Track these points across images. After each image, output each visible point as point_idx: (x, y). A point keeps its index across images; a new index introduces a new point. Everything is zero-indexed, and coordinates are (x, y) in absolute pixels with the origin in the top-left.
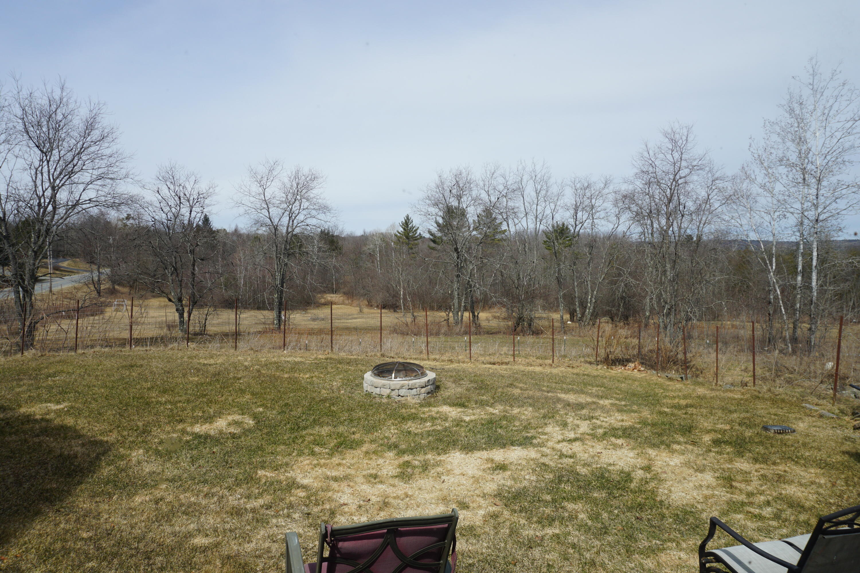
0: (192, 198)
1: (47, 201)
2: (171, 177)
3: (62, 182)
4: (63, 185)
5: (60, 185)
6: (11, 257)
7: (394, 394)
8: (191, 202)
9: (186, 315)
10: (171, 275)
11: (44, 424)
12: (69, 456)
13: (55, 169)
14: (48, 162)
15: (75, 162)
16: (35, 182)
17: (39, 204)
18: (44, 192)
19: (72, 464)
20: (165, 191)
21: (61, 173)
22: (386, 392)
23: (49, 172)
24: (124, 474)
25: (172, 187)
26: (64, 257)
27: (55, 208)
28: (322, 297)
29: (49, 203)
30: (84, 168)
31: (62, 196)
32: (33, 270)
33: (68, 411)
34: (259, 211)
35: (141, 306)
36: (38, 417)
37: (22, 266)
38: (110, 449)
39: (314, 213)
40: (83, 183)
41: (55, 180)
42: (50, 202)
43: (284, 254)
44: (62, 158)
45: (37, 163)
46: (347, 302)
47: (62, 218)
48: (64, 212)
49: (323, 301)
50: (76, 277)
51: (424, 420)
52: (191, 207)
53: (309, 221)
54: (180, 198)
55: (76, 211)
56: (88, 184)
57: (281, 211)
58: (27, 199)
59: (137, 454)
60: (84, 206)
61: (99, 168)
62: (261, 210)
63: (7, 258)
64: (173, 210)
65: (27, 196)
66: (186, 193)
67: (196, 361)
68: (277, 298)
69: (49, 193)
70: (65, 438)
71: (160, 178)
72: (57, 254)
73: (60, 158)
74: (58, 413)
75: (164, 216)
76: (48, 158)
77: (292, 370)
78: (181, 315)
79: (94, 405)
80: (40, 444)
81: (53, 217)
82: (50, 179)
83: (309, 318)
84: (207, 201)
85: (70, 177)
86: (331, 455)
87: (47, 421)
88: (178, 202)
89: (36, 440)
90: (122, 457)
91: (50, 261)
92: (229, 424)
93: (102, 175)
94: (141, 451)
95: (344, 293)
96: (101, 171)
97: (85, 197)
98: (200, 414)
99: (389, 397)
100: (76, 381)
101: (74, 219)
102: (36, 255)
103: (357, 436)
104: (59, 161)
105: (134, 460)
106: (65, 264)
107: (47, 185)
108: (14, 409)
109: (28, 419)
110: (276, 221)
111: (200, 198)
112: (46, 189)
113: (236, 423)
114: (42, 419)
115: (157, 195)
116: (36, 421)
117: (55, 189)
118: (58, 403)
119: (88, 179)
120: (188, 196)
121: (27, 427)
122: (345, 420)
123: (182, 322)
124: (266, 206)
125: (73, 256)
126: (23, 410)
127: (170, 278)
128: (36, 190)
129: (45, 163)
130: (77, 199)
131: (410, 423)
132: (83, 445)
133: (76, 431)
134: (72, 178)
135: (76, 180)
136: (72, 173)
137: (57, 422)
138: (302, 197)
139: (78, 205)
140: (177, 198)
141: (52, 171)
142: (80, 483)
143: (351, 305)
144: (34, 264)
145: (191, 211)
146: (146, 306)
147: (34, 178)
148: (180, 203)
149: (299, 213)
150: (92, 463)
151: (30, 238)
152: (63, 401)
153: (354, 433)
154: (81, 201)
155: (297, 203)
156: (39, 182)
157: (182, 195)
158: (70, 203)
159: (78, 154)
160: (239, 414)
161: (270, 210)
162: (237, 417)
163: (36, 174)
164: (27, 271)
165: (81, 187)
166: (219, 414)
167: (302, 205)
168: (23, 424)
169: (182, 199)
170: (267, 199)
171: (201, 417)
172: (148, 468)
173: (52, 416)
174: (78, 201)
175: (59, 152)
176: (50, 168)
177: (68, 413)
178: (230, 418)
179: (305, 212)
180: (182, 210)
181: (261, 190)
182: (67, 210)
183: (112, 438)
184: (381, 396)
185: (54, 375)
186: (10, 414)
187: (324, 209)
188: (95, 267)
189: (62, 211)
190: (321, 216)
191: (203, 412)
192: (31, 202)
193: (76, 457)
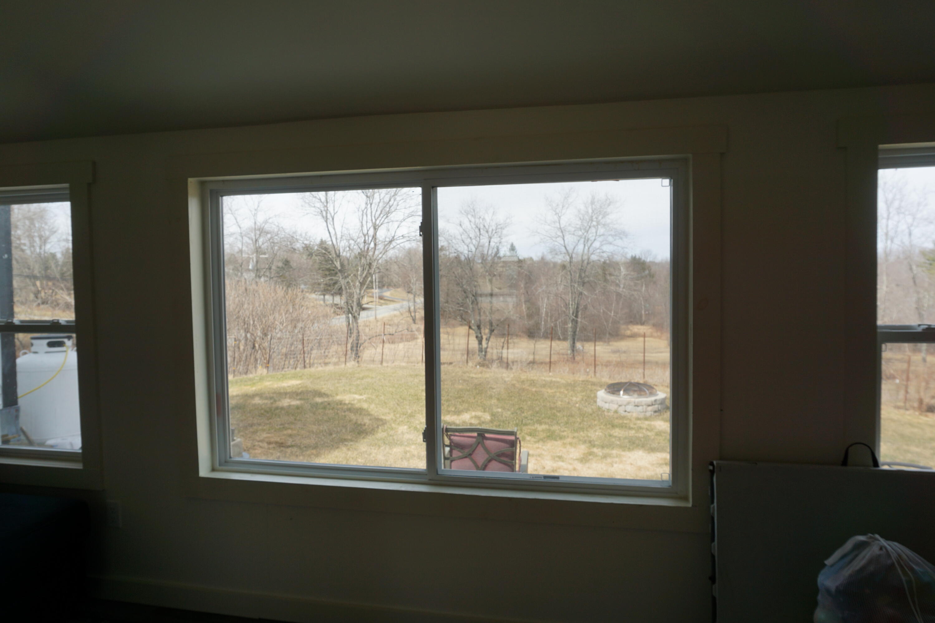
0: (490, 230)
1: (370, 239)
2: (472, 211)
3: (381, 222)
4: (381, 224)
5: (380, 224)
6: (343, 287)
7: (621, 410)
8: (490, 233)
9: (484, 342)
10: (472, 303)
11: (349, 406)
12: (361, 424)
13: (377, 210)
14: (371, 204)
15: (391, 203)
16: (362, 222)
17: (365, 242)
18: (368, 231)
19: (361, 428)
20: (466, 224)
21: (381, 213)
22: (614, 407)
23: (371, 213)
24: (391, 438)
25: (473, 220)
26: (388, 288)
27: (375, 245)
28: (628, 329)
29: (371, 241)
30: (398, 208)
31: (382, 234)
32: (359, 299)
33: (366, 400)
34: (554, 239)
35: (448, 333)
36: (347, 402)
37: (351, 295)
38: (386, 423)
39: (610, 239)
40: (397, 221)
41: (376, 220)
42: (372, 239)
43: (579, 282)
44: (382, 201)
45: (363, 206)
46: (655, 334)
47: (381, 253)
48: (382, 248)
49: (628, 333)
50: (397, 305)
51: (631, 429)
52: (490, 238)
53: (605, 248)
54: (479, 230)
55: (392, 246)
56: (401, 222)
57: (576, 239)
58: (356, 238)
59: (403, 428)
60: (398, 242)
61: (410, 207)
62: (556, 238)
63: (341, 289)
64: (474, 241)
65: (355, 236)
66: (486, 225)
67: (468, 374)
68: (572, 327)
69: (371, 232)
70: (360, 414)
71: (463, 212)
72: (382, 285)
73: (380, 200)
74: (359, 401)
75: (466, 247)
76: (371, 201)
77: (544, 386)
78: (480, 343)
79: (382, 398)
80: (345, 416)
81: (374, 252)
82: (372, 220)
83: (610, 350)
84: (505, 232)
85: (387, 217)
86: (536, 442)
87: (352, 404)
88: (478, 234)
89: (343, 414)
90: (392, 429)
91: (376, 291)
92: (472, 418)
93: (413, 213)
94: (406, 427)
95: (654, 325)
96: (412, 209)
97: (399, 233)
98: (453, 409)
99: (616, 412)
100: (375, 382)
101: (391, 253)
102: (361, 285)
103: (565, 433)
104: (379, 203)
105: (400, 432)
106: (387, 294)
107: (370, 224)
108: (334, 396)
109: (341, 403)
110: (570, 248)
111: (499, 228)
112: (370, 228)
113: (476, 417)
114: (349, 403)
115: (459, 227)
116: (345, 404)
117: (376, 228)
118: (361, 395)
119: (401, 218)
120: (487, 227)
121: (340, 406)
122: (562, 422)
123: (481, 350)
124: (561, 234)
125: (396, 286)
126: (339, 398)
127: (471, 306)
128: (362, 229)
129: (369, 206)
130: (393, 235)
131: (617, 430)
132: (370, 420)
133: (367, 411)
134: (389, 217)
135: (392, 219)
136: (389, 213)
137: (358, 405)
138: (598, 223)
139: (394, 240)
140: (477, 230)
141: (373, 214)
142: (364, 438)
143: (660, 337)
144: (360, 294)
145: (490, 242)
146: (453, 335)
147: (361, 220)
148: (480, 234)
149: (595, 240)
150: (373, 430)
151: (357, 270)
152: (365, 394)
153: (563, 431)
154: (395, 237)
155: (593, 230)
156: (364, 223)
157: (482, 227)
158: (388, 240)
159: (394, 196)
160: (481, 412)
161: (565, 238)
162: (479, 414)
163: (363, 215)
164: (355, 300)
165: (396, 225)
166: (467, 410)
167: (598, 232)
168: (337, 405)
169: (481, 230)
170: (562, 226)
171: (454, 411)
172: (407, 436)
173: (356, 402)
174: (393, 237)
175: (380, 195)
176: (373, 210)
177: (366, 401)
178: (474, 414)
179: (601, 239)
180: (482, 241)
181: (556, 218)
182: (385, 246)
183: (388, 418)
184: (609, 410)
185: (362, 378)
186: (330, 399)
187: (622, 234)
188: (411, 296)
189: (380, 247)
190: (619, 242)
191: (456, 408)
192: (359, 240)
193: (365, 425)
